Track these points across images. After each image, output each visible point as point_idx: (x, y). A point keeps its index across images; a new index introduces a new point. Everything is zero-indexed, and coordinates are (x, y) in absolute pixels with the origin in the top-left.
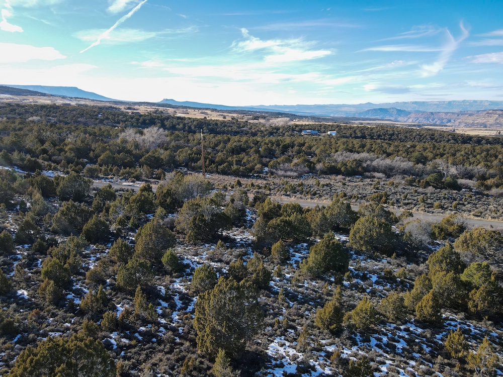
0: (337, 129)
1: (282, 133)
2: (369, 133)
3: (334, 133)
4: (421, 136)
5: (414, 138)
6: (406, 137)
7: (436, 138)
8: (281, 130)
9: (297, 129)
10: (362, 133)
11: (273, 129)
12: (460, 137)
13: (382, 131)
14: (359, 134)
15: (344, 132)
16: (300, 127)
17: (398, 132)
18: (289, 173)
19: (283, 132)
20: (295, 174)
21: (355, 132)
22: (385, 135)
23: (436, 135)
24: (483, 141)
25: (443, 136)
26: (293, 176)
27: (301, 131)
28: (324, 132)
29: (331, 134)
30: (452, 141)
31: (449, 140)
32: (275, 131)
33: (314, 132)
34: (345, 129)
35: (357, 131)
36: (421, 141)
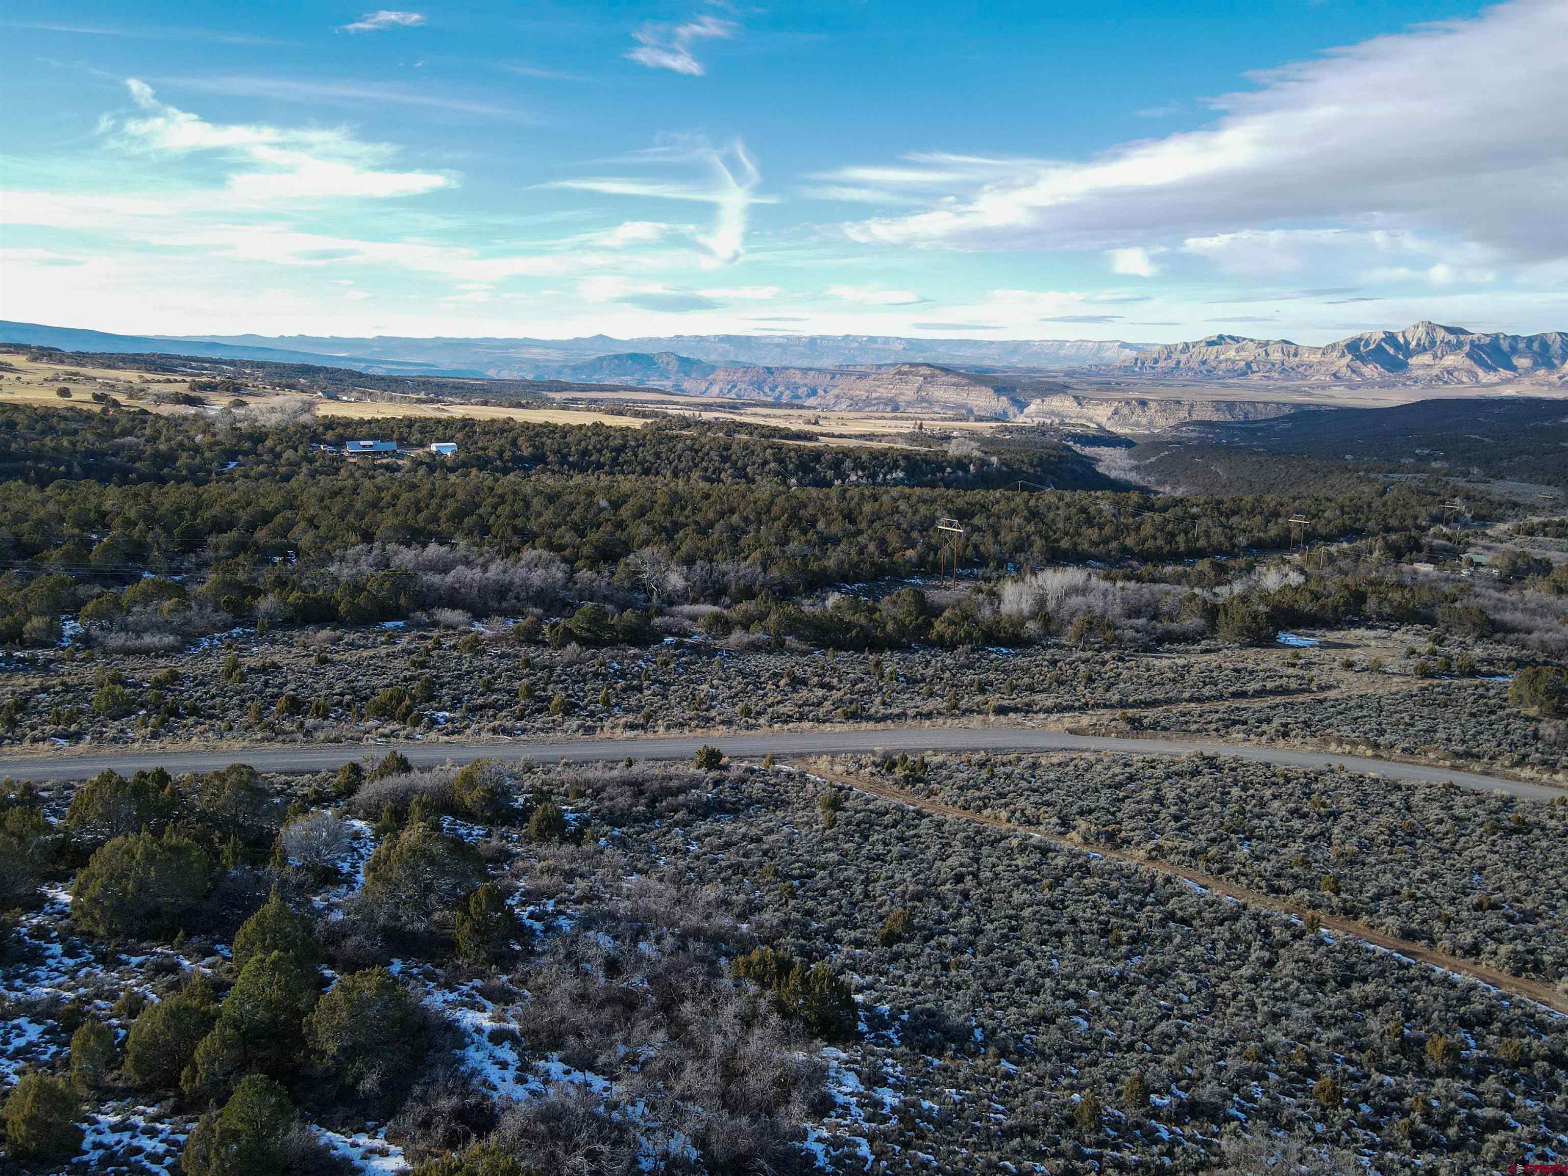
0: (459, 435)
3: (448, 449)
4: (697, 452)
5: (680, 457)
9: (330, 436)
10: (534, 446)
13: (594, 439)
14: (526, 451)
15: (480, 444)
16: (340, 430)
17: (637, 440)
18: (148, 639)
19: (278, 449)
20: (169, 639)
21: (514, 443)
22: (600, 451)
24: (848, 464)
26: (157, 649)
27: (340, 442)
28: (421, 445)
29: (438, 453)
33: (381, 446)
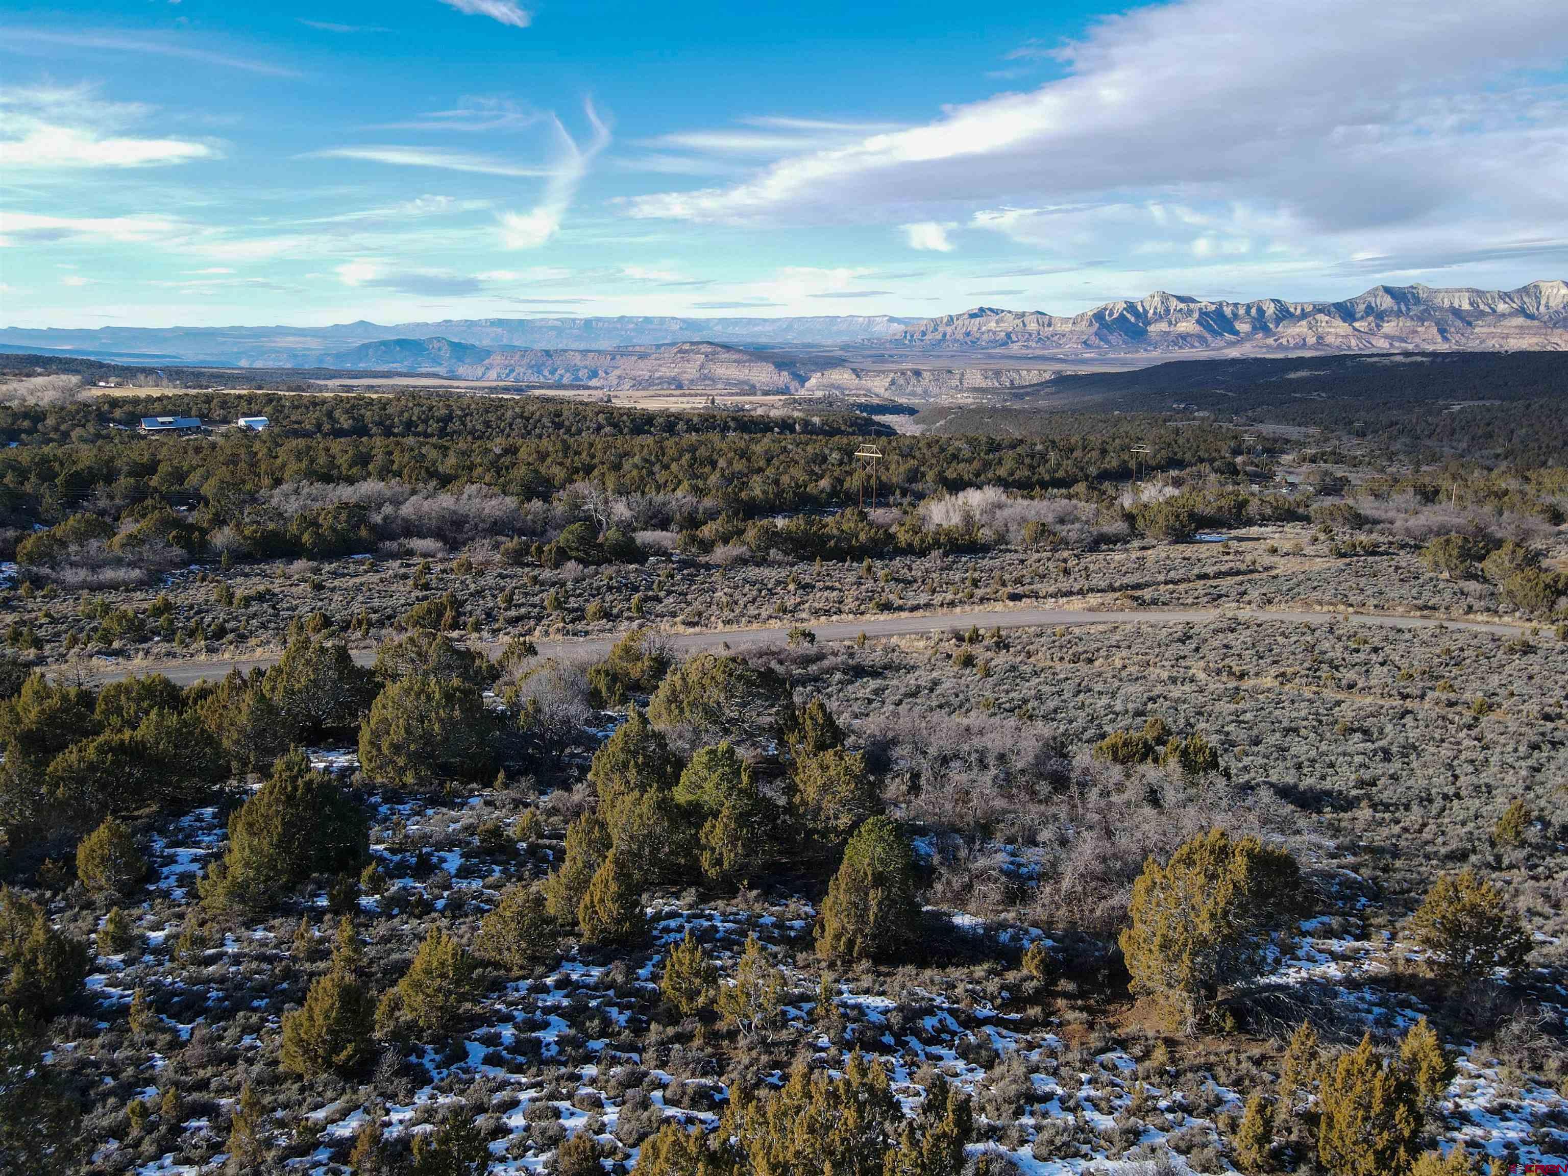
0: (269, 409)
1: (56, 429)
2: (376, 418)
3: (260, 423)
4: (528, 419)
5: (511, 425)
6: (487, 424)
7: (567, 423)
8: (50, 421)
9: (118, 413)
10: (354, 418)
11: (16, 416)
12: (625, 418)
13: (416, 410)
14: (346, 423)
15: (293, 418)
17: (463, 410)
18: (108, 574)
19: (63, 427)
20: (136, 574)
21: (330, 415)
22: (425, 422)
23: (566, 413)
24: (681, 426)
25: (585, 418)
26: (125, 583)
27: (133, 419)
28: (225, 421)
29: (249, 428)
30: (608, 429)
31: (599, 428)
32: (26, 424)
33: (184, 423)
34: (297, 407)
35: (337, 414)
36: (529, 433)
